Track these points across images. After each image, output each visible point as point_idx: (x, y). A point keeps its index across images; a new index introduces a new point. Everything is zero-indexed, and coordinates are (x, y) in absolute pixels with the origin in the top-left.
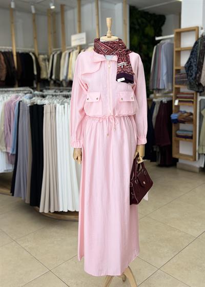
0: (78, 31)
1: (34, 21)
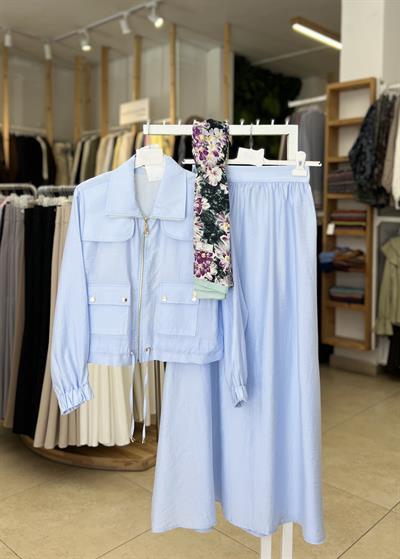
0: (133, 95)
1: (49, 76)
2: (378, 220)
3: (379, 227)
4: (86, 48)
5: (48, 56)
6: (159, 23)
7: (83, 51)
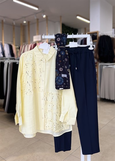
0: (37, 34)
1: (14, 29)
2: (100, 64)
3: (100, 66)
4: (25, 22)
5: (14, 24)
6: (44, 16)
7: (24, 23)
